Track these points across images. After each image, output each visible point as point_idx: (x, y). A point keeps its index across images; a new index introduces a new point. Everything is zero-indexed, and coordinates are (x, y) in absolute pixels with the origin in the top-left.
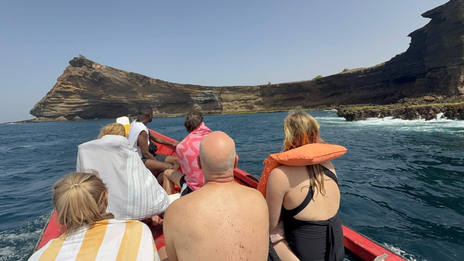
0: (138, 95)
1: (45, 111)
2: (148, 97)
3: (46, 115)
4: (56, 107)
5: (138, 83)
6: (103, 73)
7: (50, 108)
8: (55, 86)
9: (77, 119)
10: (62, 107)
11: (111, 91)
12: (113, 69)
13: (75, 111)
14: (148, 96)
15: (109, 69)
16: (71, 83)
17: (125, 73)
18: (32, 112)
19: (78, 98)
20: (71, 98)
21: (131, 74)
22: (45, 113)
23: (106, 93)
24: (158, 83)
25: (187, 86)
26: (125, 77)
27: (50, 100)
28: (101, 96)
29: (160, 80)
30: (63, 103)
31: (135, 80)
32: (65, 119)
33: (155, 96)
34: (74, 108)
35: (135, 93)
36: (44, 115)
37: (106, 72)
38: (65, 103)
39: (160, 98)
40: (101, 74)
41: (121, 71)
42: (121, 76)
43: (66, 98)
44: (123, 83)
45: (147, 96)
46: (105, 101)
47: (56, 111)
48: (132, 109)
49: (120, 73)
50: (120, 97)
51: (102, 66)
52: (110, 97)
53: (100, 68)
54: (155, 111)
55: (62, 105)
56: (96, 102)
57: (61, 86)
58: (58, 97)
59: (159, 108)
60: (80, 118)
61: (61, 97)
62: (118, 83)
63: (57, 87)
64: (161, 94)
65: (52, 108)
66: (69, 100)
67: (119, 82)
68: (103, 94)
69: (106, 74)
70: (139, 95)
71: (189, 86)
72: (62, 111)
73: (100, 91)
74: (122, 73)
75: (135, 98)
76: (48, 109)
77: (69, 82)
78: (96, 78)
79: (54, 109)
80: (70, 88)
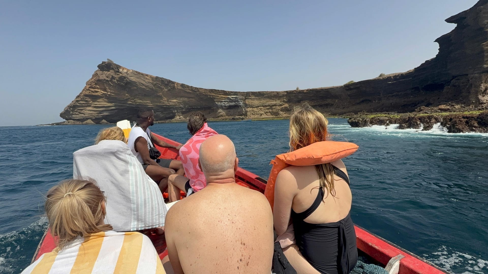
0: (163, 100)
1: (74, 114)
2: (172, 102)
3: (75, 118)
4: (84, 111)
5: (163, 87)
6: (130, 77)
7: (79, 111)
8: (84, 90)
9: (103, 123)
10: (90, 110)
11: (137, 95)
12: (139, 73)
13: (102, 114)
14: (173, 101)
15: (136, 73)
16: (99, 87)
17: (151, 77)
18: (62, 115)
19: (105, 101)
20: (98, 102)
21: (157, 78)
22: (74, 116)
23: (131, 97)
24: (183, 87)
25: (212, 91)
26: (151, 81)
27: (79, 104)
28: (127, 100)
29: (185, 85)
30: (91, 106)
31: (160, 85)
32: (92, 122)
33: (180, 100)
34: (101, 112)
35: (161, 97)
36: (73, 118)
37: (132, 76)
38: (93, 106)
39: (185, 103)
40: (127, 78)
41: (147, 75)
42: (147, 81)
43: (94, 102)
44: (149, 88)
45: (172, 101)
46: (131, 106)
47: (84, 114)
48: (156, 114)
49: (146, 77)
50: (145, 102)
51: (128, 70)
52: (136, 101)
53: (126, 73)
54: (179, 116)
55: (90, 108)
56: (122, 106)
57: (89, 90)
58: (86, 101)
59: (183, 113)
60: (107, 122)
61: (90, 101)
62: (144, 87)
63: (85, 91)
64: (186, 99)
65: (80, 111)
66: (97, 104)
67: (145, 86)
68: (129, 98)
69: (132, 78)
70: (164, 100)
71: (214, 91)
72: (90, 115)
73: (127, 95)
74: (148, 78)
75: (160, 102)
76: (77, 112)
77: (97, 86)
78: (123, 83)
79: (82, 112)
80: (99, 92)
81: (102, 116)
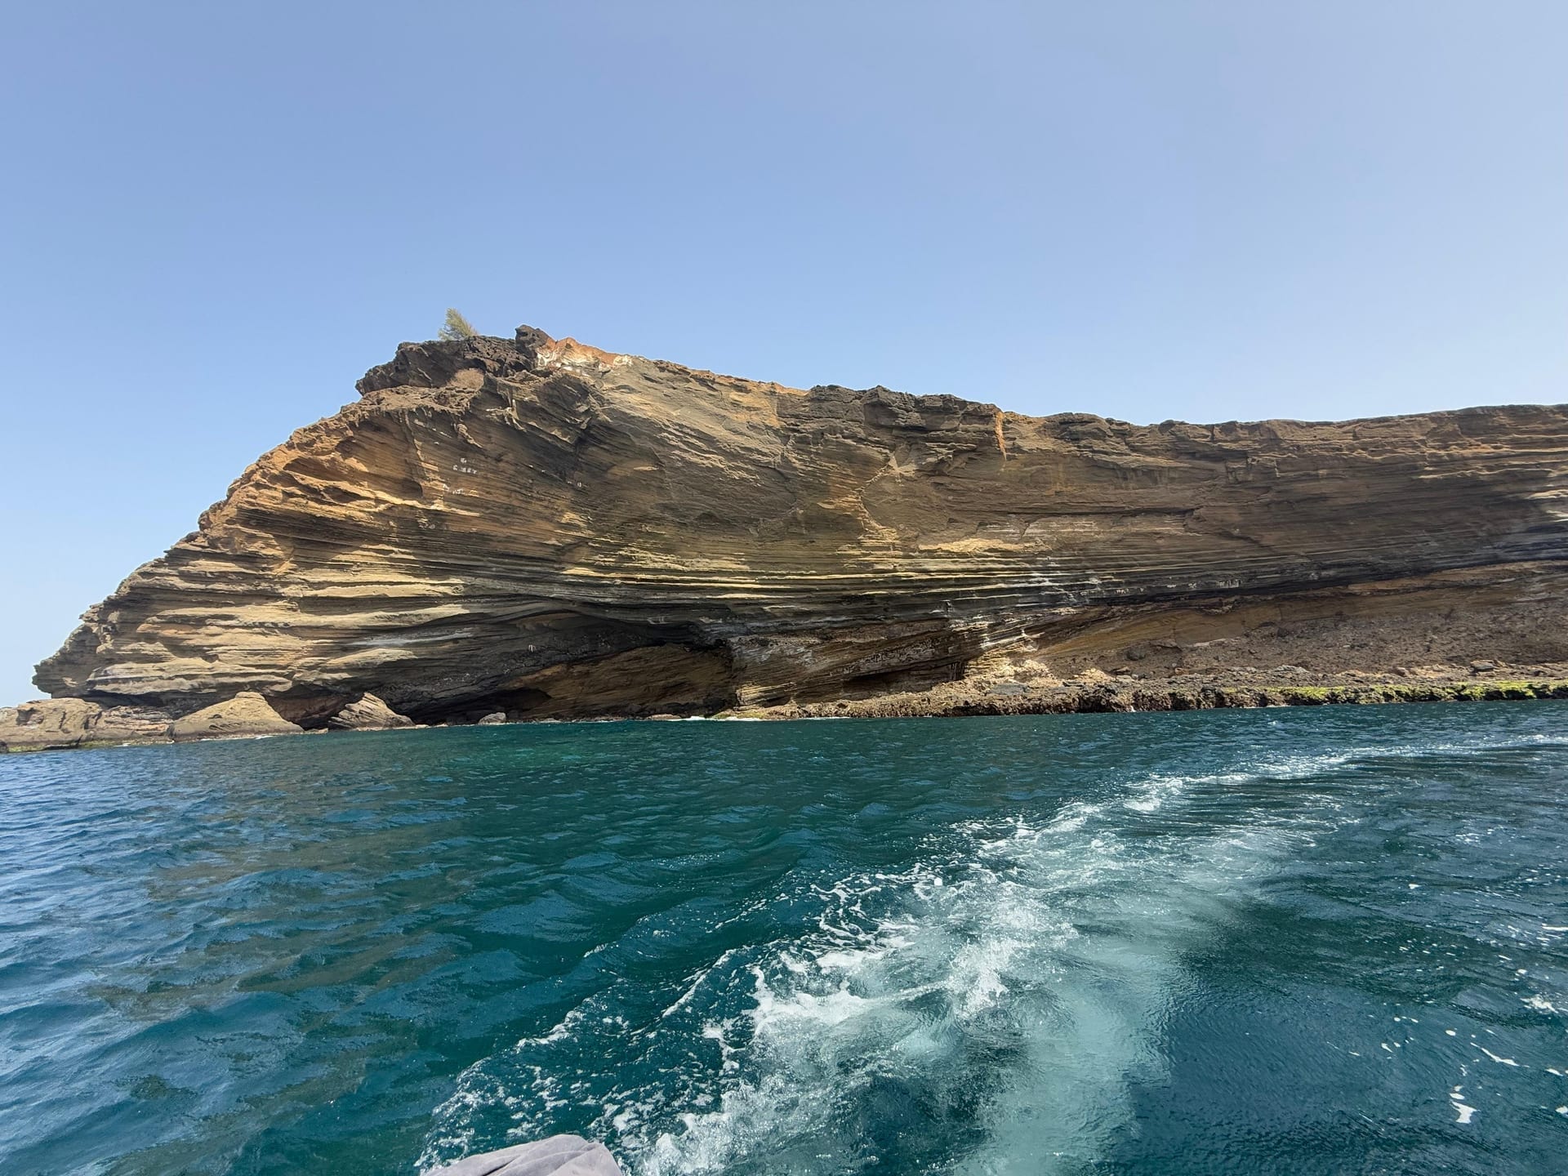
0: (860, 544)
1: (122, 660)
2: (950, 555)
3: (124, 689)
4: (213, 630)
5: (873, 452)
6: (617, 395)
7: (170, 632)
8: (247, 478)
9: (368, 717)
10: (262, 625)
11: (644, 519)
12: (682, 373)
13: (351, 658)
14: (954, 547)
15: (655, 373)
16: (362, 468)
17: (773, 393)
18: (47, 677)
19: (395, 564)
20: (342, 567)
21: (823, 396)
22: (118, 670)
23: (602, 532)
24: (1075, 439)
25: (1474, 422)
26: (775, 423)
27: (184, 576)
28: (563, 554)
29: (1093, 419)
30: (280, 597)
31: (853, 437)
32: (271, 716)
33: (1022, 540)
34: (347, 640)
35: (846, 526)
36: (108, 688)
37: (631, 390)
38: (291, 599)
39: (1079, 557)
40: (600, 399)
41: (740, 387)
42: (742, 418)
43: (310, 566)
44: (754, 462)
45: (945, 547)
46: (583, 594)
47: (211, 658)
48: (774, 650)
49: (734, 395)
50: (703, 564)
51: (601, 356)
52: (630, 559)
53: (591, 368)
54: (1016, 657)
55: (269, 613)
56: (515, 597)
57: (293, 482)
58: (251, 559)
59: (1049, 633)
60: (390, 712)
61: (276, 560)
62: (716, 460)
63: (258, 486)
64: (1085, 529)
65: (182, 634)
66: (329, 580)
67: (722, 452)
68: (582, 542)
69: (633, 398)
70: (869, 543)
71: (1504, 420)
72: (253, 660)
73: (569, 517)
74: (745, 400)
75: (836, 562)
76: (150, 638)
77: (352, 462)
78: (563, 426)
79: (196, 641)
80: (357, 497)
81: (350, 668)
